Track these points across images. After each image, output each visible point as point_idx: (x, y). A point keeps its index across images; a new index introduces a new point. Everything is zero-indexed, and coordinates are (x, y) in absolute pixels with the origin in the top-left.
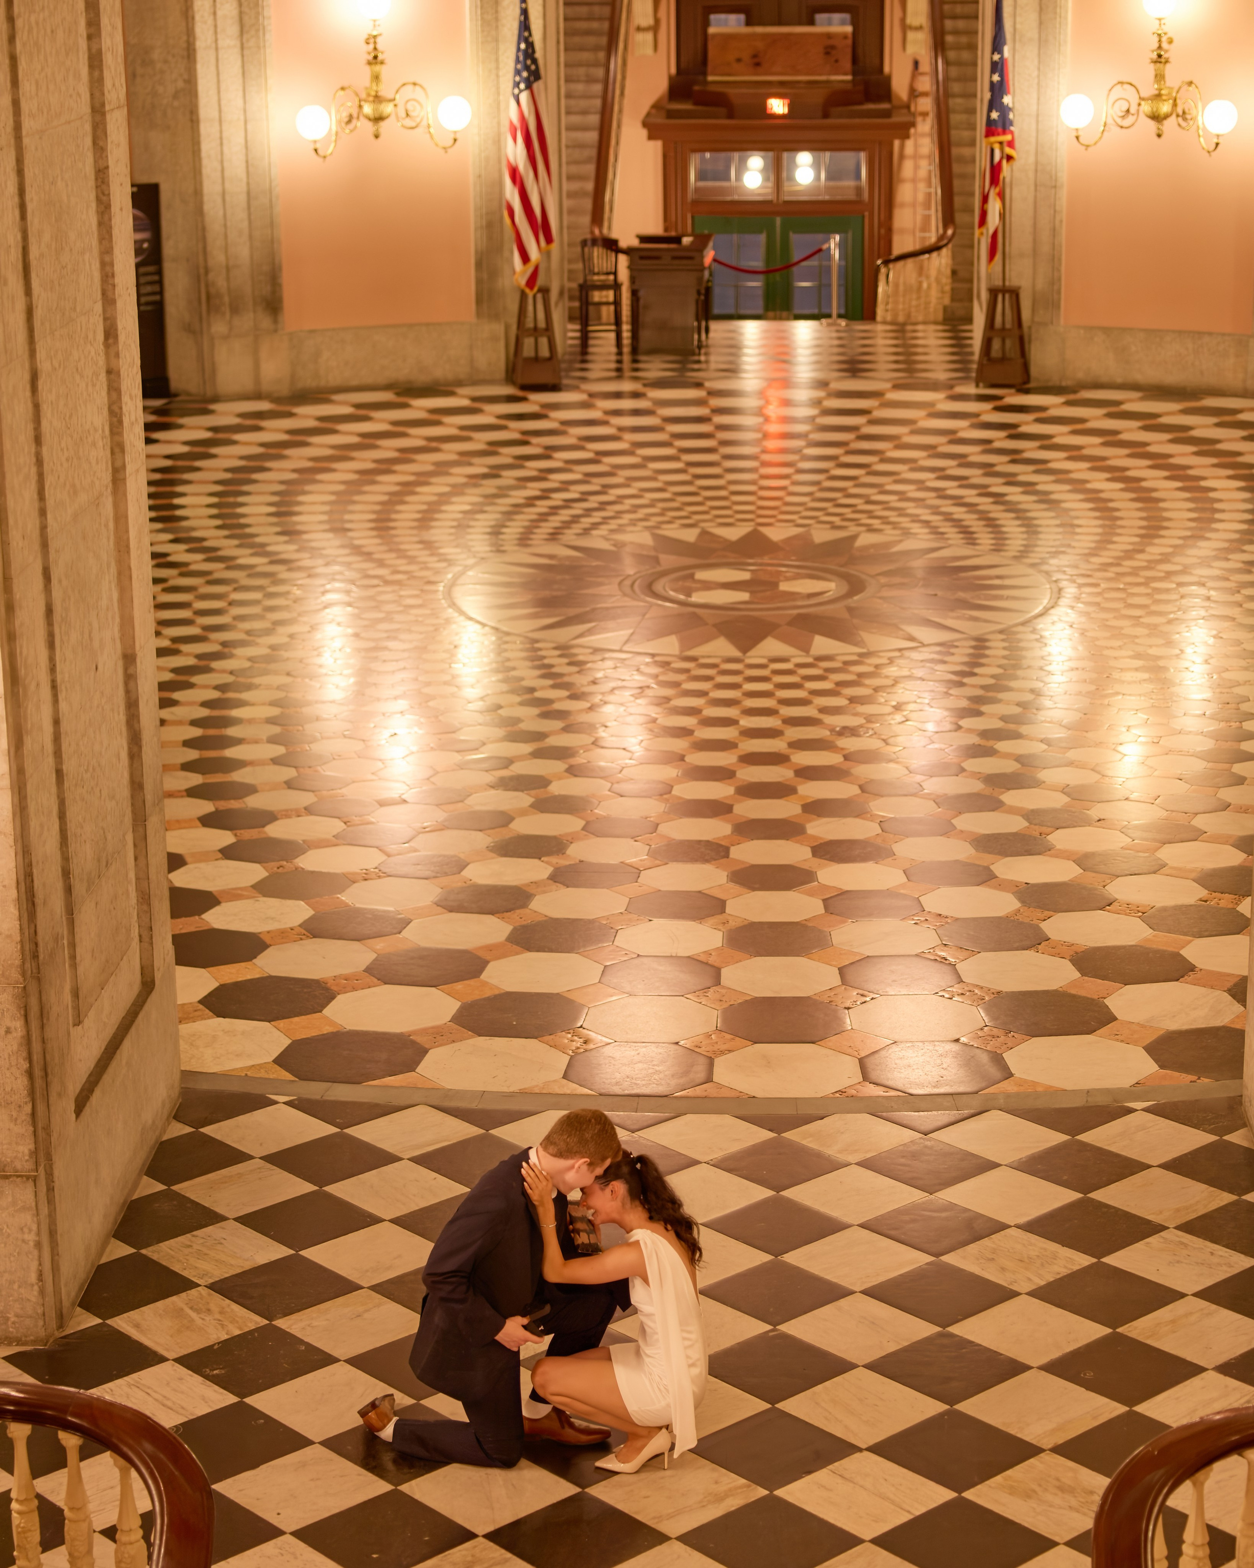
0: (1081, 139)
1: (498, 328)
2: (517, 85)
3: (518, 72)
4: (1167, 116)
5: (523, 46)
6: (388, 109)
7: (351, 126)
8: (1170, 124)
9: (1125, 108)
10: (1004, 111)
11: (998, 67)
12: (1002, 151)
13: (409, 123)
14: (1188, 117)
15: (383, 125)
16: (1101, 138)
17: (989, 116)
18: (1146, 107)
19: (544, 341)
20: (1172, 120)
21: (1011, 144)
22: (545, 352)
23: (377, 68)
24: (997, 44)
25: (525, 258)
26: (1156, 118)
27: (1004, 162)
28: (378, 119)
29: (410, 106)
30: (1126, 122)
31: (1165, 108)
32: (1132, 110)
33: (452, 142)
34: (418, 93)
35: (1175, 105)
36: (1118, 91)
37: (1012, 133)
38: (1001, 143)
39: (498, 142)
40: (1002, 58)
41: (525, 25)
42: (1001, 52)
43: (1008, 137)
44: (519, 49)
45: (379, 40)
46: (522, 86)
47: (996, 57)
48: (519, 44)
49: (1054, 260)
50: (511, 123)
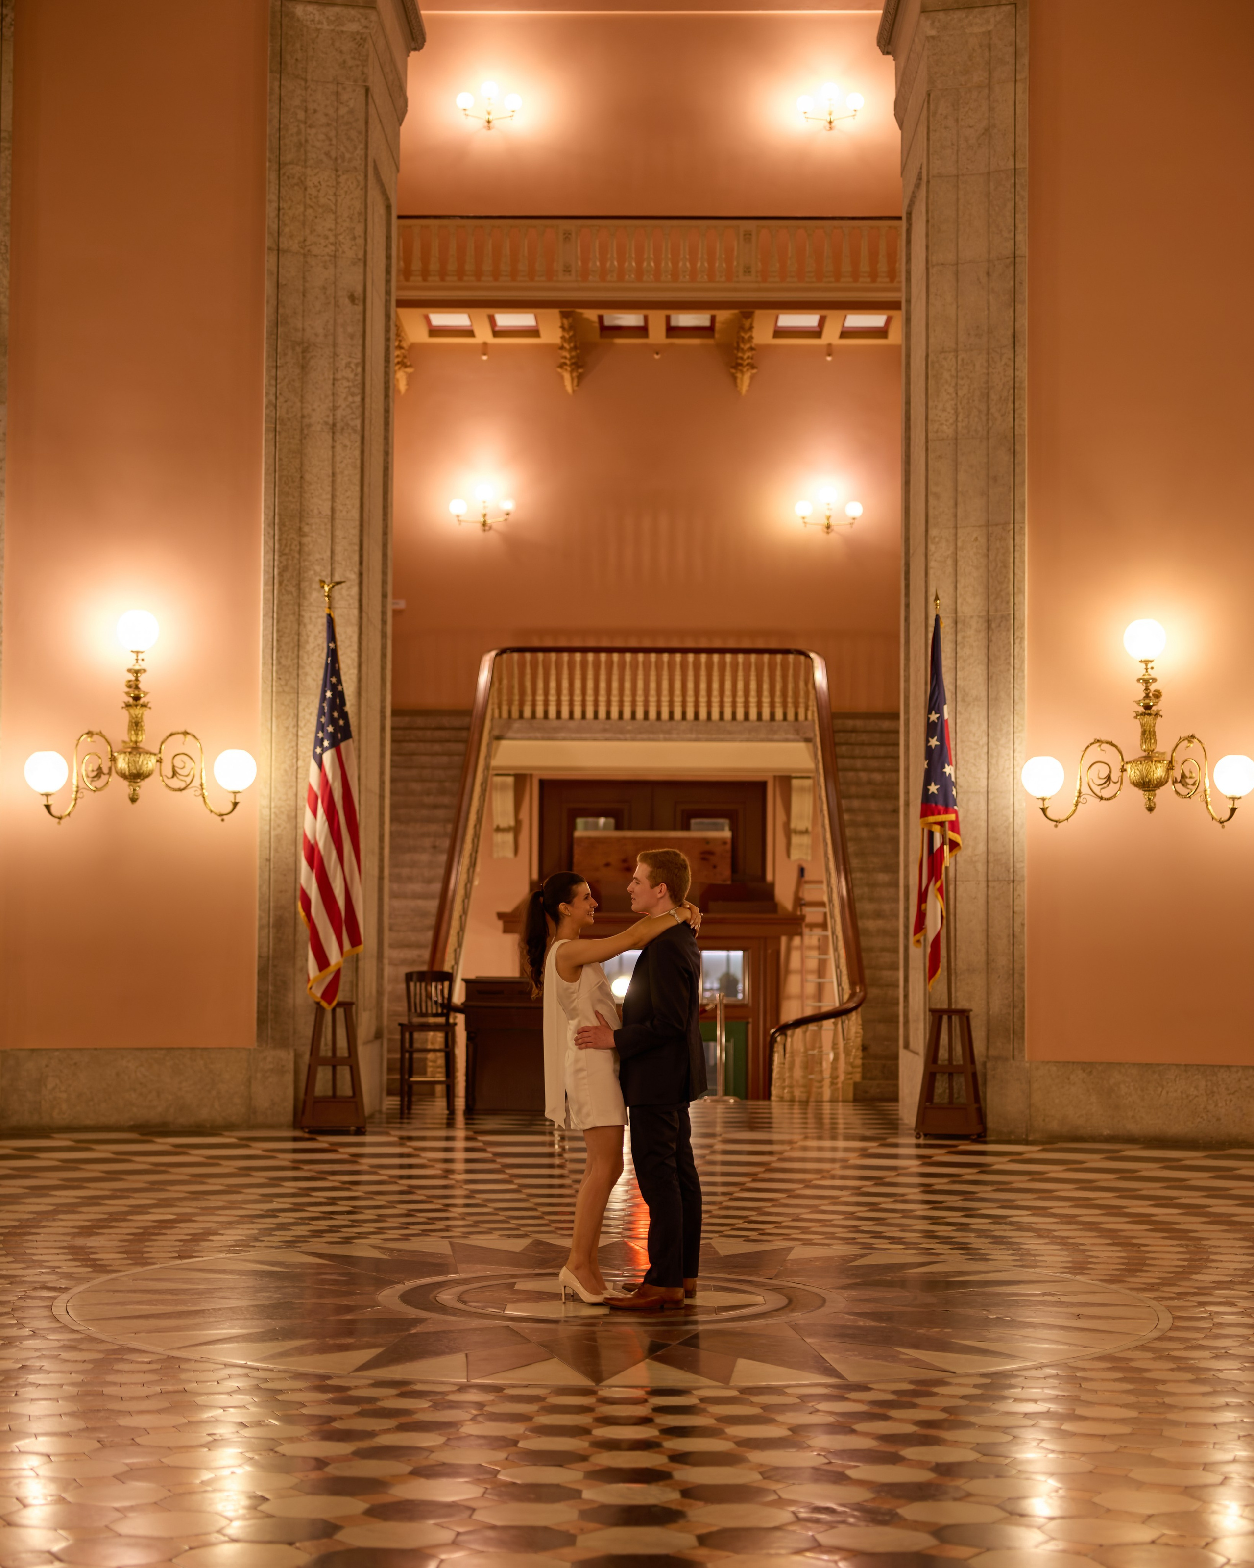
0: (1049, 813)
1: (287, 1057)
2: (319, 742)
3: (321, 727)
4: (1161, 783)
5: (329, 694)
6: (150, 763)
7: (100, 783)
8: (1163, 796)
9: (1104, 774)
10: (946, 784)
11: (935, 729)
12: (943, 836)
13: (176, 783)
14: (1190, 781)
15: (144, 784)
16: (1075, 811)
17: (926, 790)
18: (1132, 772)
19: (344, 1073)
20: (1169, 787)
21: (954, 826)
22: (345, 1089)
23: (137, 711)
24: (935, 701)
25: (323, 962)
26: (1147, 785)
27: (946, 848)
28: (136, 776)
29: (178, 762)
30: (1106, 793)
31: (1159, 772)
32: (1114, 777)
33: (231, 807)
34: (189, 745)
35: (1170, 767)
36: (1095, 753)
37: (956, 812)
38: (942, 824)
39: (295, 818)
40: (941, 718)
41: (333, 668)
42: (940, 711)
43: (952, 817)
44: (323, 698)
45: (142, 677)
46: (326, 743)
47: (934, 717)
48: (324, 692)
49: (1014, 975)
50: (311, 788)
